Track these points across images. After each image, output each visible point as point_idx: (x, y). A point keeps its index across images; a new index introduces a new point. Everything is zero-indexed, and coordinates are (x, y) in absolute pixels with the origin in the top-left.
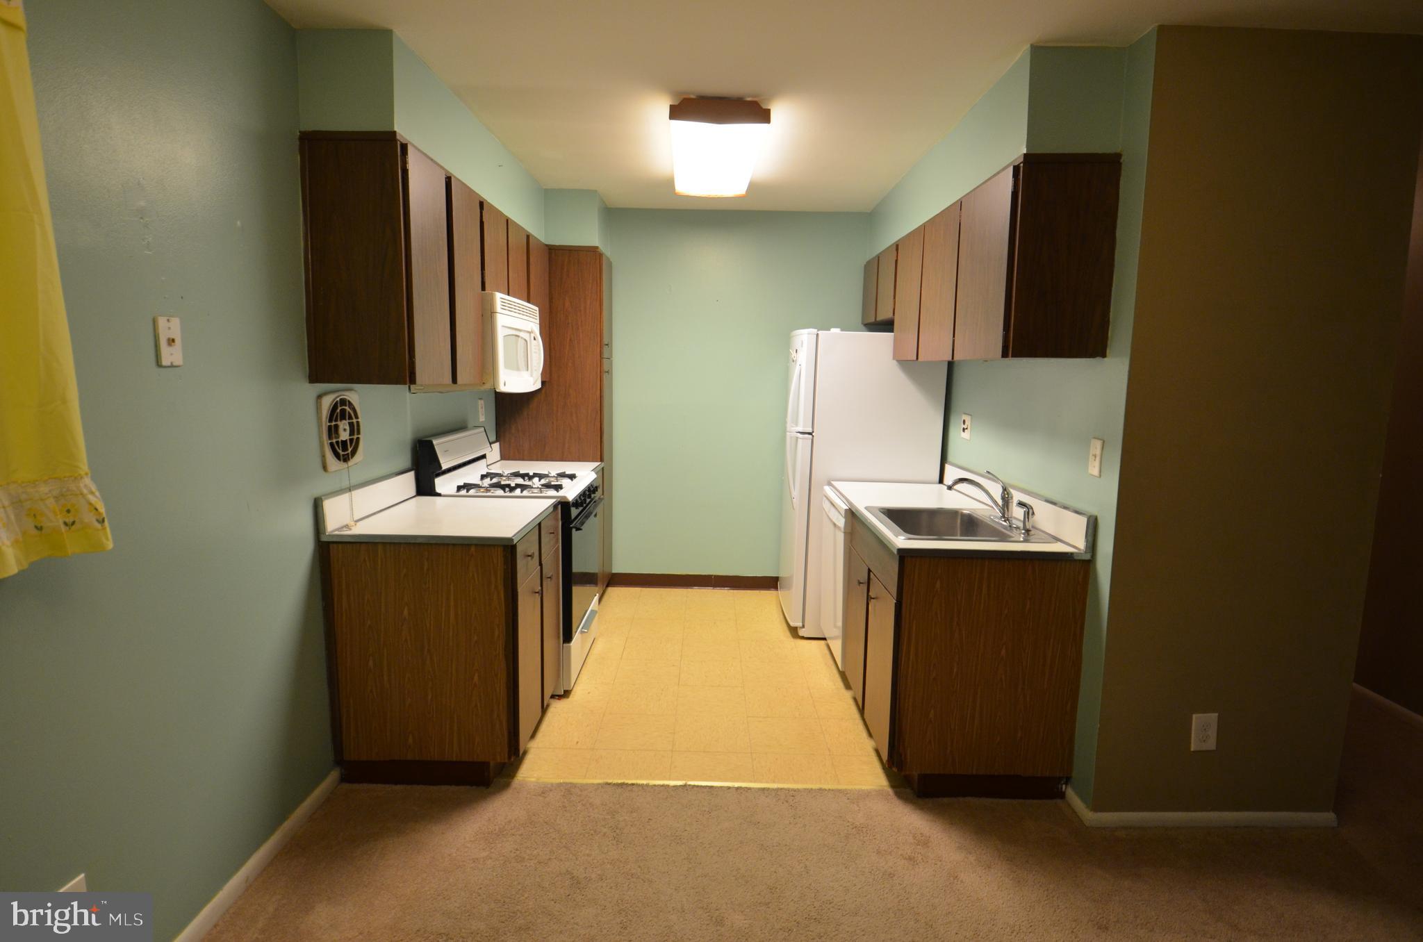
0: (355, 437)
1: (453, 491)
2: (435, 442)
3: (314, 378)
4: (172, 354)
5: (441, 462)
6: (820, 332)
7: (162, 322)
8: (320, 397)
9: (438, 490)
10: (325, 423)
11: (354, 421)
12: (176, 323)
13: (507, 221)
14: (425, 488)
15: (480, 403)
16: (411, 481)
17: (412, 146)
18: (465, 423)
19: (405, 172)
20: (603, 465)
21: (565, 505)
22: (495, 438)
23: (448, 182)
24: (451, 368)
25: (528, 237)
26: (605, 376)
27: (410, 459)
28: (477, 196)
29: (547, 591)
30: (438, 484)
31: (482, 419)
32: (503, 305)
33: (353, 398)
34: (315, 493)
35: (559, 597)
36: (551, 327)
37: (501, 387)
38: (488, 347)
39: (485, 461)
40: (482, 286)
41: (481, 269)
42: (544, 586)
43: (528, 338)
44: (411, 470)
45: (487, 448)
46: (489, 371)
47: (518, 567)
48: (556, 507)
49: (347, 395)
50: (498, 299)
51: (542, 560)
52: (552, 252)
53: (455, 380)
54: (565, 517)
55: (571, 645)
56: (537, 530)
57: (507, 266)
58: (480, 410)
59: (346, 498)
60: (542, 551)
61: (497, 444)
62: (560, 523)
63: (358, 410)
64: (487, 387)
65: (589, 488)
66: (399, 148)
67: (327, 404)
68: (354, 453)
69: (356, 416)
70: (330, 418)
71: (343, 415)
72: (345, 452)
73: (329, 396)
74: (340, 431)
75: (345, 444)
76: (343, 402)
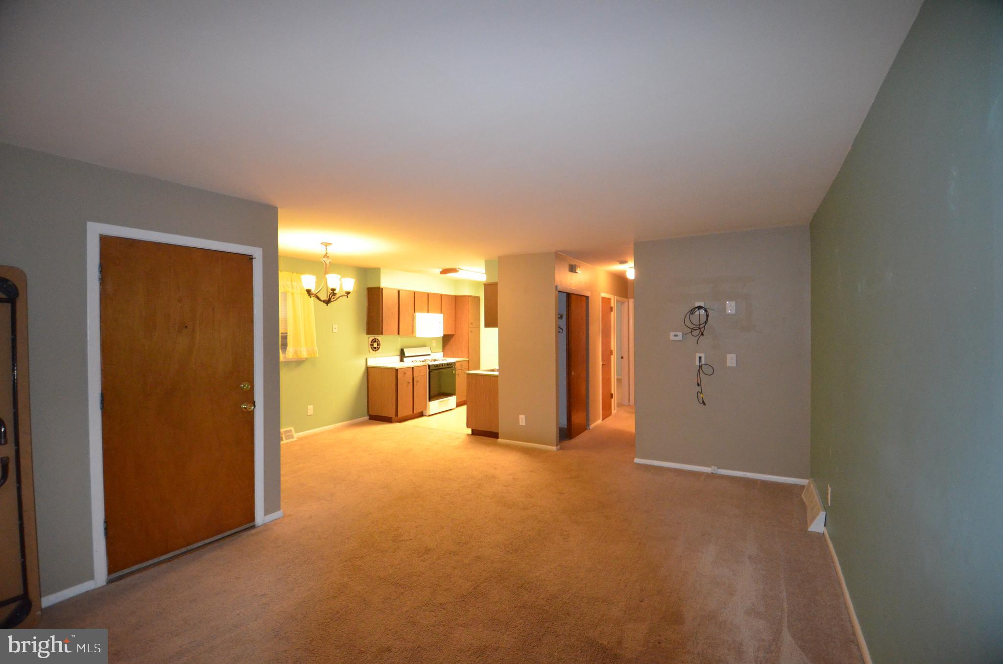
1: (411, 362)
2: (405, 349)
3: (367, 334)
4: (335, 330)
5: (406, 354)
7: (334, 325)
8: (369, 338)
9: (405, 361)
12: (336, 326)
13: (428, 294)
14: (402, 360)
15: (434, 340)
16: (398, 358)
17: (385, 288)
18: (424, 346)
19: (382, 294)
20: (468, 359)
21: (429, 366)
22: (442, 351)
23: (399, 292)
24: (397, 332)
25: (441, 295)
26: (470, 333)
27: (398, 353)
28: (413, 291)
29: (417, 384)
30: (405, 359)
31: (434, 345)
32: (419, 316)
33: (382, 338)
34: (366, 356)
35: (427, 389)
36: (455, 318)
37: (417, 336)
38: (414, 326)
39: (430, 356)
40: (414, 312)
41: (414, 308)
42: (415, 383)
43: (434, 323)
44: (398, 355)
45: (430, 353)
46: (414, 332)
47: (399, 374)
48: (426, 365)
49: (380, 337)
50: (417, 315)
51: (414, 376)
52: (456, 297)
53: (399, 334)
54: (429, 368)
55: (430, 403)
56: (411, 368)
57: (427, 305)
58: (434, 343)
59: (374, 358)
60: (414, 374)
61: (442, 353)
62: (428, 370)
63: (382, 341)
64: (414, 335)
65: (447, 364)
66: (381, 289)
67: (371, 339)
68: (378, 350)
69: (379, 342)
70: (371, 342)
71: (375, 341)
72: (375, 349)
73: (372, 337)
74: (374, 345)
75: (375, 348)
76: (375, 339)
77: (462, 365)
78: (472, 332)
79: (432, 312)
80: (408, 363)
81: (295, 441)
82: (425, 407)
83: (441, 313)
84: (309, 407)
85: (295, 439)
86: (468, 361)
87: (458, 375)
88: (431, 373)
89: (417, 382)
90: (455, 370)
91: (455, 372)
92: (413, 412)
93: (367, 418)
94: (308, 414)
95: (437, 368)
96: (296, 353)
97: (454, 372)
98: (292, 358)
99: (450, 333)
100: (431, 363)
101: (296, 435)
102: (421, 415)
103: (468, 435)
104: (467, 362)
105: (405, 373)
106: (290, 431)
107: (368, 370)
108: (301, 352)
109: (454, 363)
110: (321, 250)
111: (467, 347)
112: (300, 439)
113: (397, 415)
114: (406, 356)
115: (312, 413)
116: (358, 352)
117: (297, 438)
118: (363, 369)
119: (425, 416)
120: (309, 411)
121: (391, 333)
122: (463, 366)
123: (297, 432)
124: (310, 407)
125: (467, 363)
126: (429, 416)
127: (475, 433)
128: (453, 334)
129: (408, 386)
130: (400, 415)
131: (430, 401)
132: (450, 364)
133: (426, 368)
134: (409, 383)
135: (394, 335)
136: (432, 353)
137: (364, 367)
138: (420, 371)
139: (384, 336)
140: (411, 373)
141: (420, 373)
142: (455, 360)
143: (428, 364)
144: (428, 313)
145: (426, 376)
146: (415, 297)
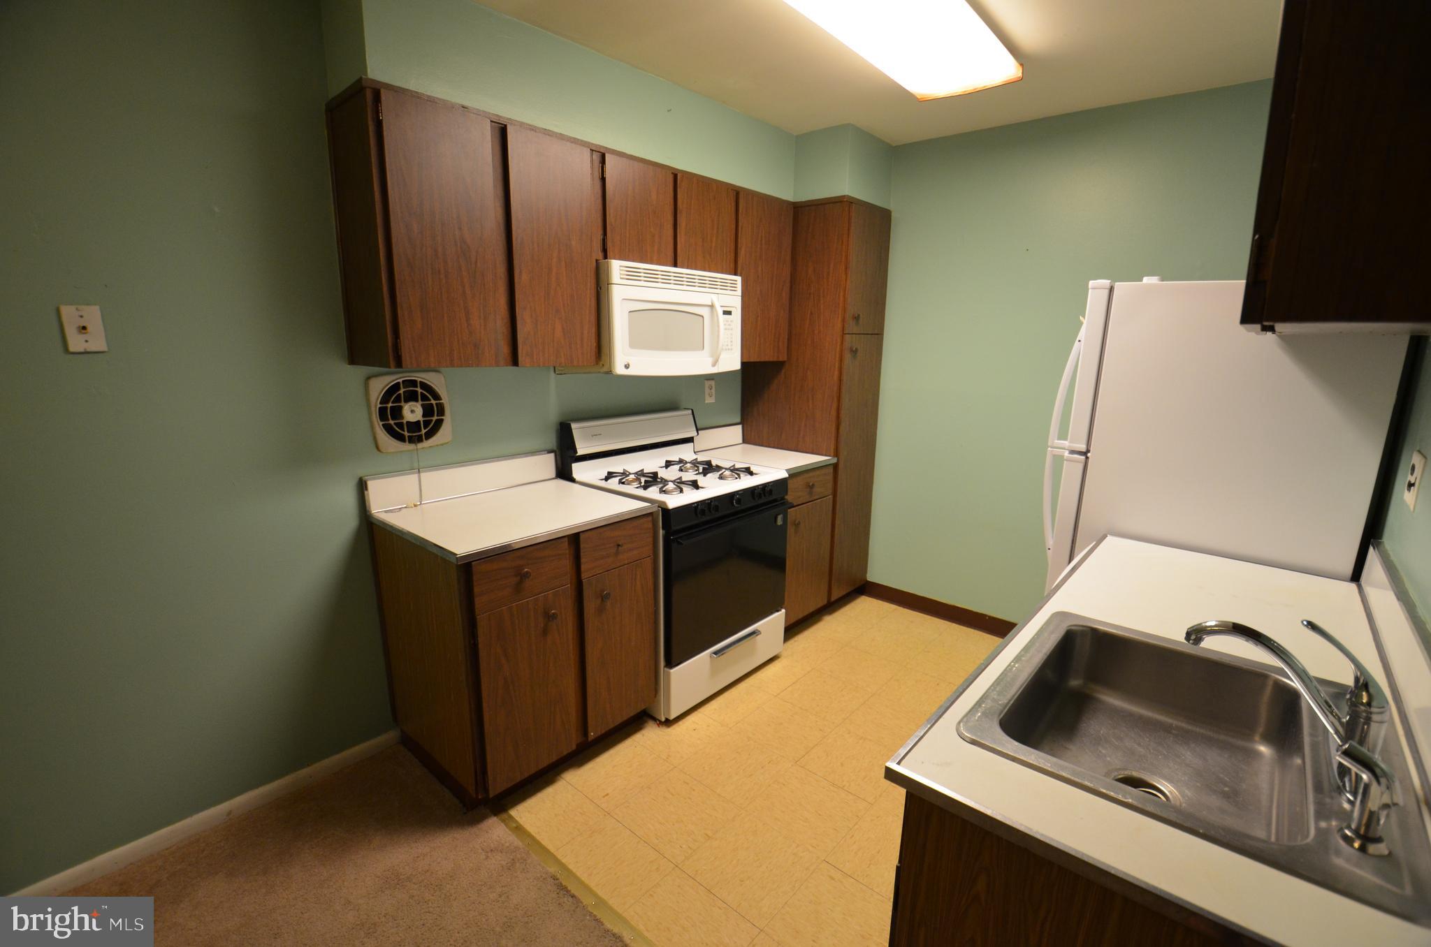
0: (434, 418)
2: (574, 426)
3: (355, 360)
4: (87, 341)
5: (577, 447)
6: (1117, 285)
8: (369, 378)
9: (575, 475)
10: (376, 404)
11: (433, 402)
12: (93, 314)
13: (675, 176)
14: (564, 473)
15: (707, 383)
16: (546, 464)
17: (398, 91)
18: (670, 406)
19: (378, 123)
20: (835, 460)
21: (666, 512)
22: (738, 420)
23: (502, 132)
24: (505, 349)
25: (737, 193)
26: (848, 356)
27: (551, 440)
28: (590, 147)
29: (601, 610)
30: (578, 470)
31: (709, 400)
32: (631, 275)
33: (432, 379)
34: (361, 472)
35: (656, 613)
36: (791, 299)
37: (619, 369)
38: (604, 323)
39: (691, 445)
40: (600, 256)
41: (600, 237)
42: (590, 605)
43: (705, 312)
44: (550, 452)
45: (692, 433)
46: (604, 350)
47: (476, 590)
48: (651, 514)
49: (420, 377)
50: (617, 268)
51: (584, 576)
52: (798, 211)
53: (515, 362)
54: (666, 526)
55: (673, 671)
56: (566, 544)
57: (670, 232)
58: (707, 391)
59: (410, 480)
60: (583, 567)
61: (739, 428)
62: (661, 532)
63: (442, 391)
64: (605, 369)
65: (752, 491)
66: (369, 95)
67: (379, 386)
68: (429, 435)
69: (436, 396)
70: (385, 399)
71: (410, 396)
72: (415, 433)
73: (385, 377)
74: (405, 412)
75: (414, 427)
76: (411, 383)
77: (811, 487)
78: (854, 352)
79: (691, 264)
82: (654, 686)
83: (735, 274)
86: (835, 466)
87: (797, 525)
88: (674, 545)
89: (604, 598)
90: (786, 511)
91: (785, 519)
92: (585, 734)
93: (392, 735)
95: (705, 518)
97: (780, 522)
99: (769, 356)
100: (674, 501)
104: (831, 469)
105: (523, 577)
107: (376, 537)
109: (782, 486)
111: (834, 413)
114: (581, 452)
119: (654, 719)
121: (470, 357)
122: (817, 489)
125: (831, 477)
126: (669, 723)
128: (781, 359)
129: (545, 632)
130: (497, 784)
131: (670, 663)
132: (765, 489)
133: (650, 525)
134: (549, 617)
135: (497, 365)
136: (697, 430)
137: (350, 522)
138: (619, 545)
139: (443, 369)
140: (566, 564)
141: (617, 553)
142: (787, 470)
143: (664, 503)
144: (675, 265)
145: (649, 561)
146: (603, 179)
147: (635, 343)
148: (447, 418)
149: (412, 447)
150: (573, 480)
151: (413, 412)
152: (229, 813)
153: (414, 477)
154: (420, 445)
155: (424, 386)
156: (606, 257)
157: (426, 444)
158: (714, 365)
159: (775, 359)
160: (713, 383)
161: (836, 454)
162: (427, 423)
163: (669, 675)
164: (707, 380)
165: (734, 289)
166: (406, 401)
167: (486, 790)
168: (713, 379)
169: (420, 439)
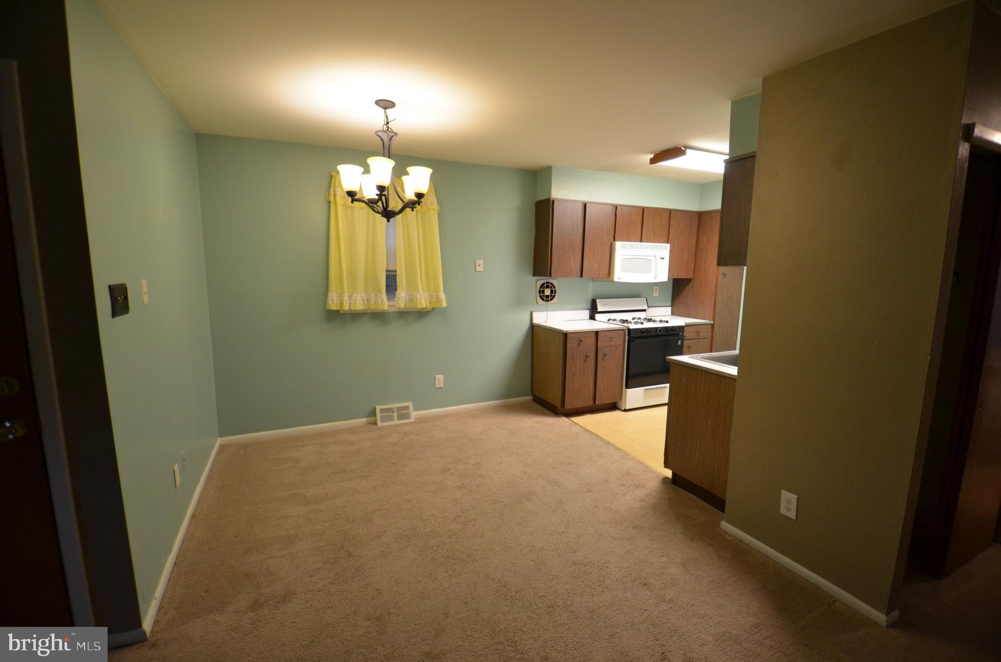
0: (553, 294)
1: (606, 321)
2: (597, 300)
3: (534, 274)
4: (480, 268)
5: (598, 308)
7: (477, 261)
8: (537, 281)
9: (596, 318)
10: (538, 289)
11: (553, 289)
12: (482, 261)
13: (643, 209)
14: (592, 317)
15: (655, 288)
16: (586, 314)
17: (559, 200)
18: (637, 296)
19: (553, 210)
20: (712, 322)
21: (629, 330)
22: (670, 305)
23: (585, 205)
24: (579, 272)
25: (670, 211)
26: (720, 276)
27: (589, 305)
28: (613, 205)
29: (603, 359)
30: (597, 316)
31: (656, 295)
32: (623, 247)
33: (554, 282)
34: (532, 310)
35: (623, 368)
36: (696, 251)
37: (616, 279)
38: (612, 263)
39: (645, 312)
40: (613, 240)
41: (613, 234)
42: (600, 357)
43: (653, 259)
44: (587, 309)
45: (645, 307)
46: (611, 273)
47: (568, 342)
48: (623, 330)
49: (551, 281)
50: (618, 244)
51: (598, 346)
52: (700, 215)
53: (582, 276)
54: (629, 335)
55: (628, 390)
56: (594, 334)
57: (640, 229)
58: (654, 291)
59: (545, 313)
60: (599, 343)
61: (670, 308)
62: (627, 337)
63: (556, 286)
64: (611, 279)
65: (666, 328)
66: (551, 202)
67: (540, 283)
68: (551, 300)
69: (554, 287)
70: (541, 287)
71: (548, 287)
72: (547, 299)
73: (542, 281)
74: (546, 292)
75: (547, 296)
76: (548, 283)
77: (698, 332)
78: (724, 275)
79: (648, 241)
80: (602, 323)
81: (410, 423)
82: (621, 395)
83: (668, 243)
84: (437, 376)
85: (412, 420)
86: (713, 326)
88: (631, 343)
89: (605, 355)
90: (683, 340)
91: (682, 343)
92: (595, 402)
93: (530, 398)
94: (436, 387)
95: (645, 335)
96: (411, 299)
97: (679, 343)
98: (405, 307)
99: (682, 276)
100: (633, 326)
101: (414, 414)
102: (613, 407)
103: (666, 479)
104: (710, 326)
105: (580, 341)
106: (407, 408)
107: (534, 330)
108: (417, 299)
109: (681, 328)
110: (374, 119)
111: (713, 302)
112: (420, 421)
113: (563, 405)
114: (599, 310)
115: (442, 385)
116: (519, 302)
117: (415, 419)
118: (525, 326)
119: (620, 409)
120: (437, 382)
121: (567, 274)
122: (701, 334)
123: (415, 409)
124: (440, 378)
125: (710, 330)
126: (625, 410)
127: (677, 481)
128: (690, 277)
129: (585, 361)
130: (568, 406)
131: (627, 387)
132: (673, 329)
133: (623, 334)
134: (587, 356)
135: (576, 277)
136: (648, 307)
137: (527, 325)
138: (611, 338)
139: (557, 278)
140: (594, 340)
141: (610, 341)
142: (685, 323)
143: (629, 327)
144: (641, 241)
145: (621, 347)
146: (616, 215)
147: (622, 270)
148: (557, 295)
149: (546, 303)
150: (595, 320)
151: (547, 292)
152: (489, 405)
153: (546, 312)
154: (548, 303)
155: (552, 284)
156: (614, 241)
157: (550, 302)
158: (655, 278)
159: (686, 277)
160: (657, 287)
161: (714, 319)
162: (551, 296)
163: (626, 392)
164: (655, 286)
165: (666, 248)
166: (546, 288)
167: (564, 407)
168: (657, 286)
169: (548, 301)
